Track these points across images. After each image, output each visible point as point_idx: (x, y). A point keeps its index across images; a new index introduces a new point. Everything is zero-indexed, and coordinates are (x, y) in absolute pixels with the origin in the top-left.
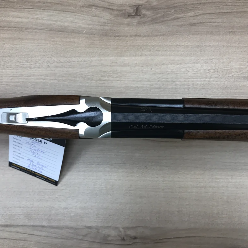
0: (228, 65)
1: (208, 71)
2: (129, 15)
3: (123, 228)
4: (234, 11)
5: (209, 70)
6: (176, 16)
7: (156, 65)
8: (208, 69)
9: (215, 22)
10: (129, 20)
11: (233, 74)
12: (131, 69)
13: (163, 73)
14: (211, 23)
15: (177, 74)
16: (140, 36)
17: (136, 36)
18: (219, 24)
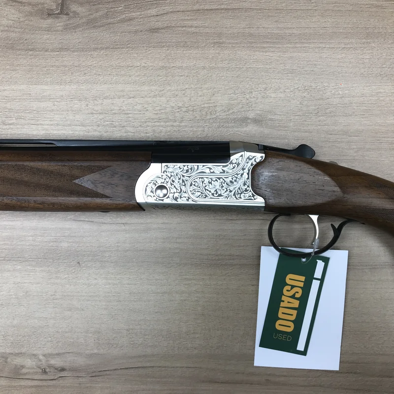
0: (210, 100)
1: (178, 110)
2: (50, 14)
3: (44, 355)
4: (223, 7)
5: (179, 108)
6: (127, 15)
7: (95, 98)
8: (178, 106)
9: (191, 27)
10: (50, 21)
11: (218, 114)
12: (54, 105)
13: (106, 112)
14: (184, 28)
15: (128, 114)
16: (67, 49)
17: (61, 49)
18: (197, 30)
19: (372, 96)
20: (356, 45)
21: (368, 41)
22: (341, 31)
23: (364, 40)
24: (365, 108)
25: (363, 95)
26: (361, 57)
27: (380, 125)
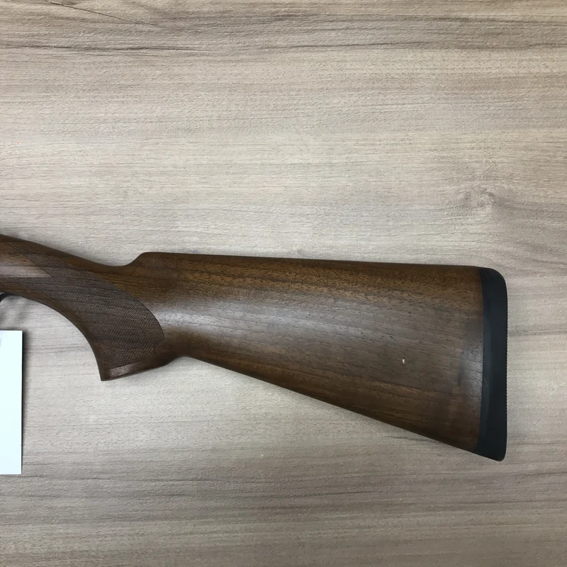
19: (54, 155)
20: (34, 100)
21: (48, 94)
22: (17, 84)
23: (43, 94)
24: (46, 169)
25: (43, 155)
26: (41, 112)
27: (64, 188)
